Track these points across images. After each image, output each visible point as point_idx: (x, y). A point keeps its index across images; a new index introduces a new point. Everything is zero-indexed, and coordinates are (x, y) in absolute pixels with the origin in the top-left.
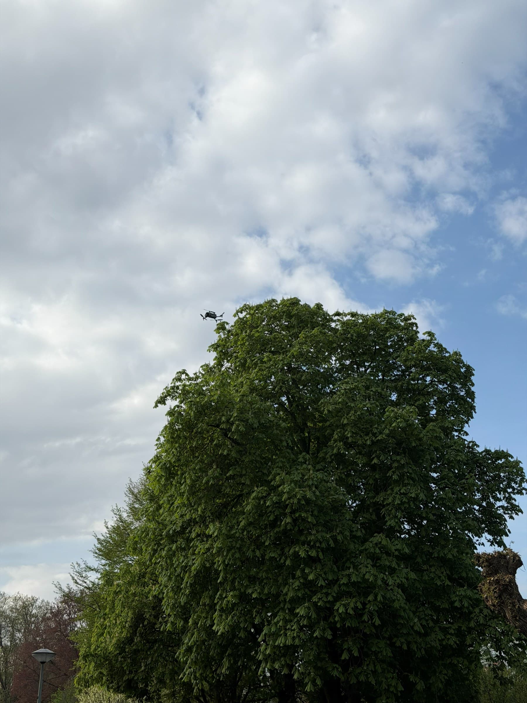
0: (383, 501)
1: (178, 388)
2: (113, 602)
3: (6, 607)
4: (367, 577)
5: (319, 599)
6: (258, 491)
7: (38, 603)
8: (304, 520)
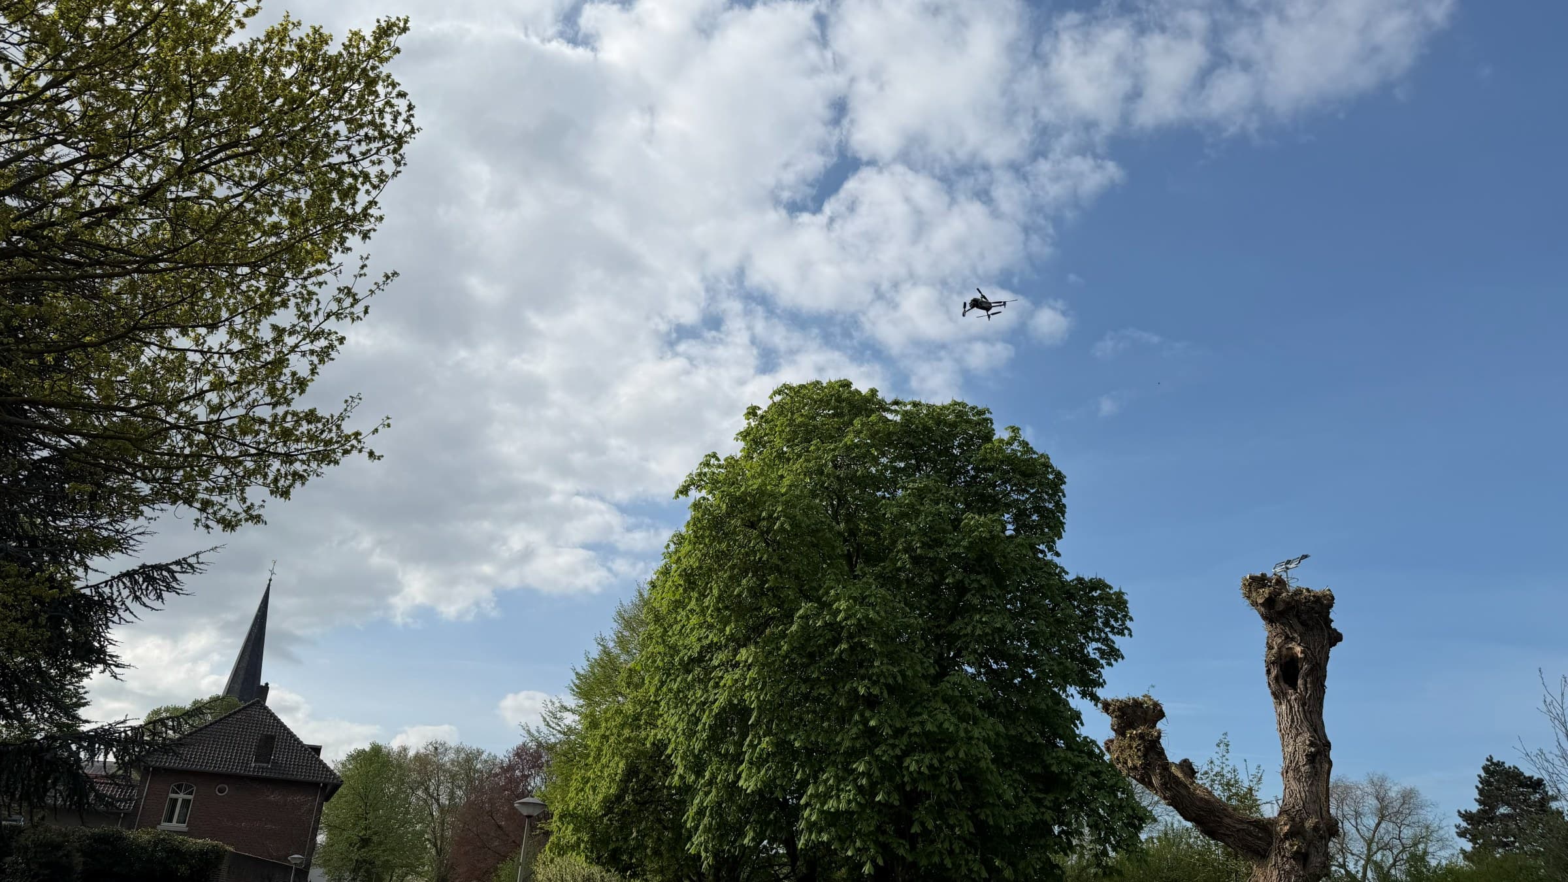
0: (959, 631)
1: (705, 474)
2: (600, 750)
3: (446, 759)
4: (946, 725)
5: (884, 751)
6: (805, 607)
7: (484, 756)
8: (863, 646)
